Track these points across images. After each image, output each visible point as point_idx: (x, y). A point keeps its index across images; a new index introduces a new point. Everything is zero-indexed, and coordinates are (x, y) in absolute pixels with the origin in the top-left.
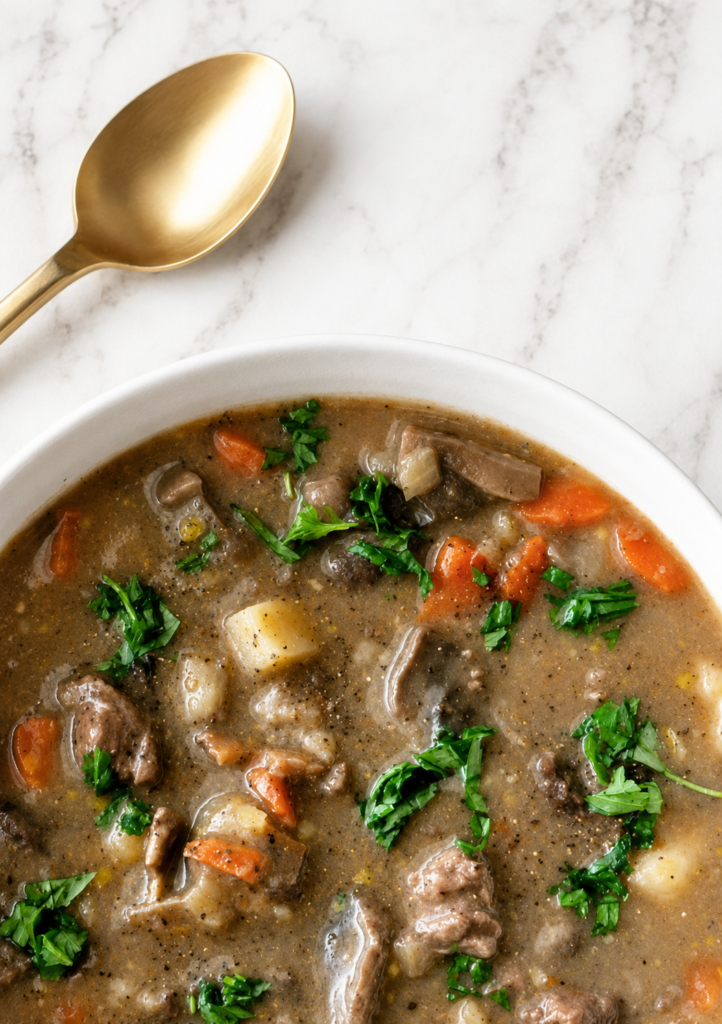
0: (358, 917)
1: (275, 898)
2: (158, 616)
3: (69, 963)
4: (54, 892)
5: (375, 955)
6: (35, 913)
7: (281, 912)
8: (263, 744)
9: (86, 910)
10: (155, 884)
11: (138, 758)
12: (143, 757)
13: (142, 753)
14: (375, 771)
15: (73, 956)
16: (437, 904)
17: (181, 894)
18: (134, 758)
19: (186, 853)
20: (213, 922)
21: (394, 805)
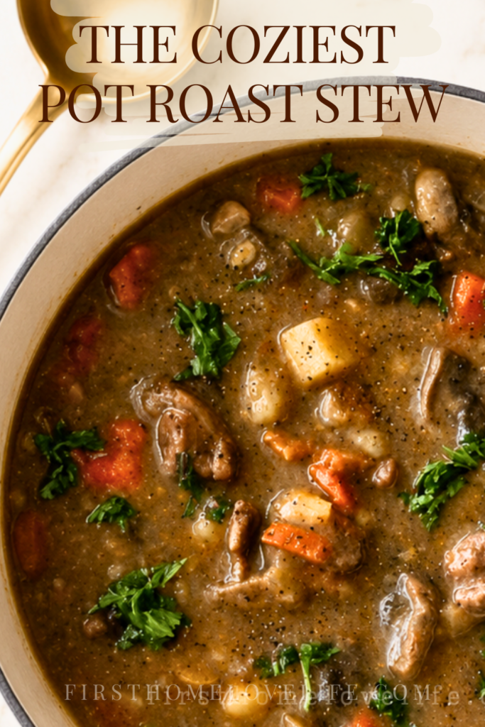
0: (408, 586)
1: (338, 576)
2: (222, 333)
3: (171, 635)
4: (151, 575)
5: (424, 620)
6: (136, 594)
7: (343, 588)
8: (322, 443)
9: (181, 591)
10: (238, 566)
11: (216, 458)
12: (221, 456)
13: (219, 453)
14: (416, 466)
15: (174, 628)
16: (471, 577)
17: (262, 573)
18: (212, 456)
19: (264, 539)
20: (289, 597)
21: (433, 495)
